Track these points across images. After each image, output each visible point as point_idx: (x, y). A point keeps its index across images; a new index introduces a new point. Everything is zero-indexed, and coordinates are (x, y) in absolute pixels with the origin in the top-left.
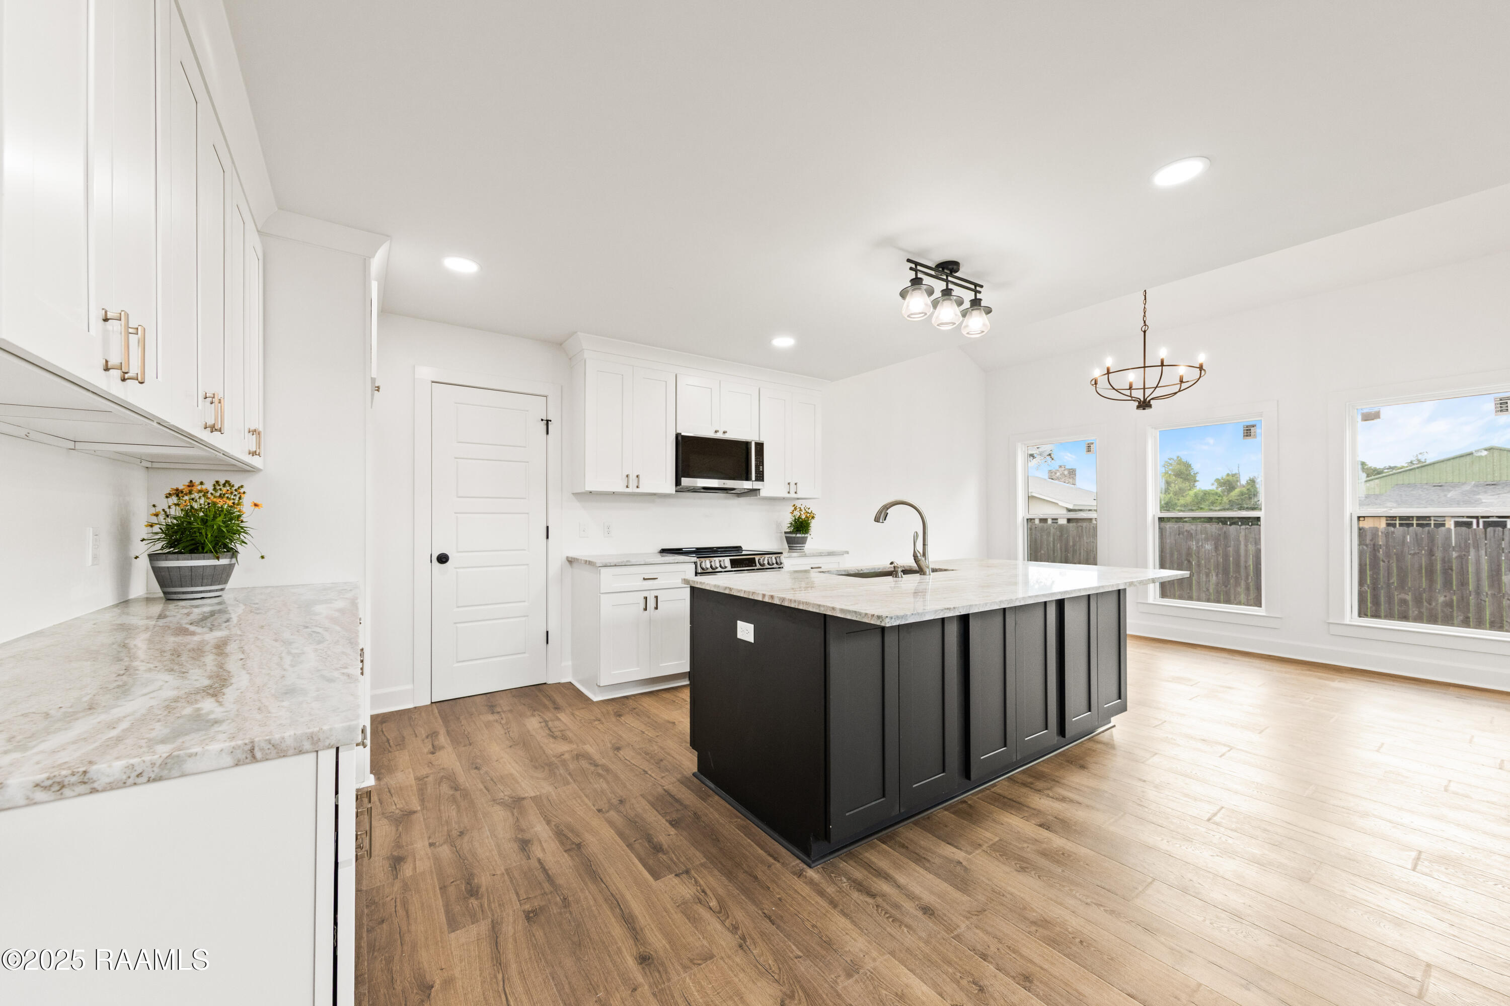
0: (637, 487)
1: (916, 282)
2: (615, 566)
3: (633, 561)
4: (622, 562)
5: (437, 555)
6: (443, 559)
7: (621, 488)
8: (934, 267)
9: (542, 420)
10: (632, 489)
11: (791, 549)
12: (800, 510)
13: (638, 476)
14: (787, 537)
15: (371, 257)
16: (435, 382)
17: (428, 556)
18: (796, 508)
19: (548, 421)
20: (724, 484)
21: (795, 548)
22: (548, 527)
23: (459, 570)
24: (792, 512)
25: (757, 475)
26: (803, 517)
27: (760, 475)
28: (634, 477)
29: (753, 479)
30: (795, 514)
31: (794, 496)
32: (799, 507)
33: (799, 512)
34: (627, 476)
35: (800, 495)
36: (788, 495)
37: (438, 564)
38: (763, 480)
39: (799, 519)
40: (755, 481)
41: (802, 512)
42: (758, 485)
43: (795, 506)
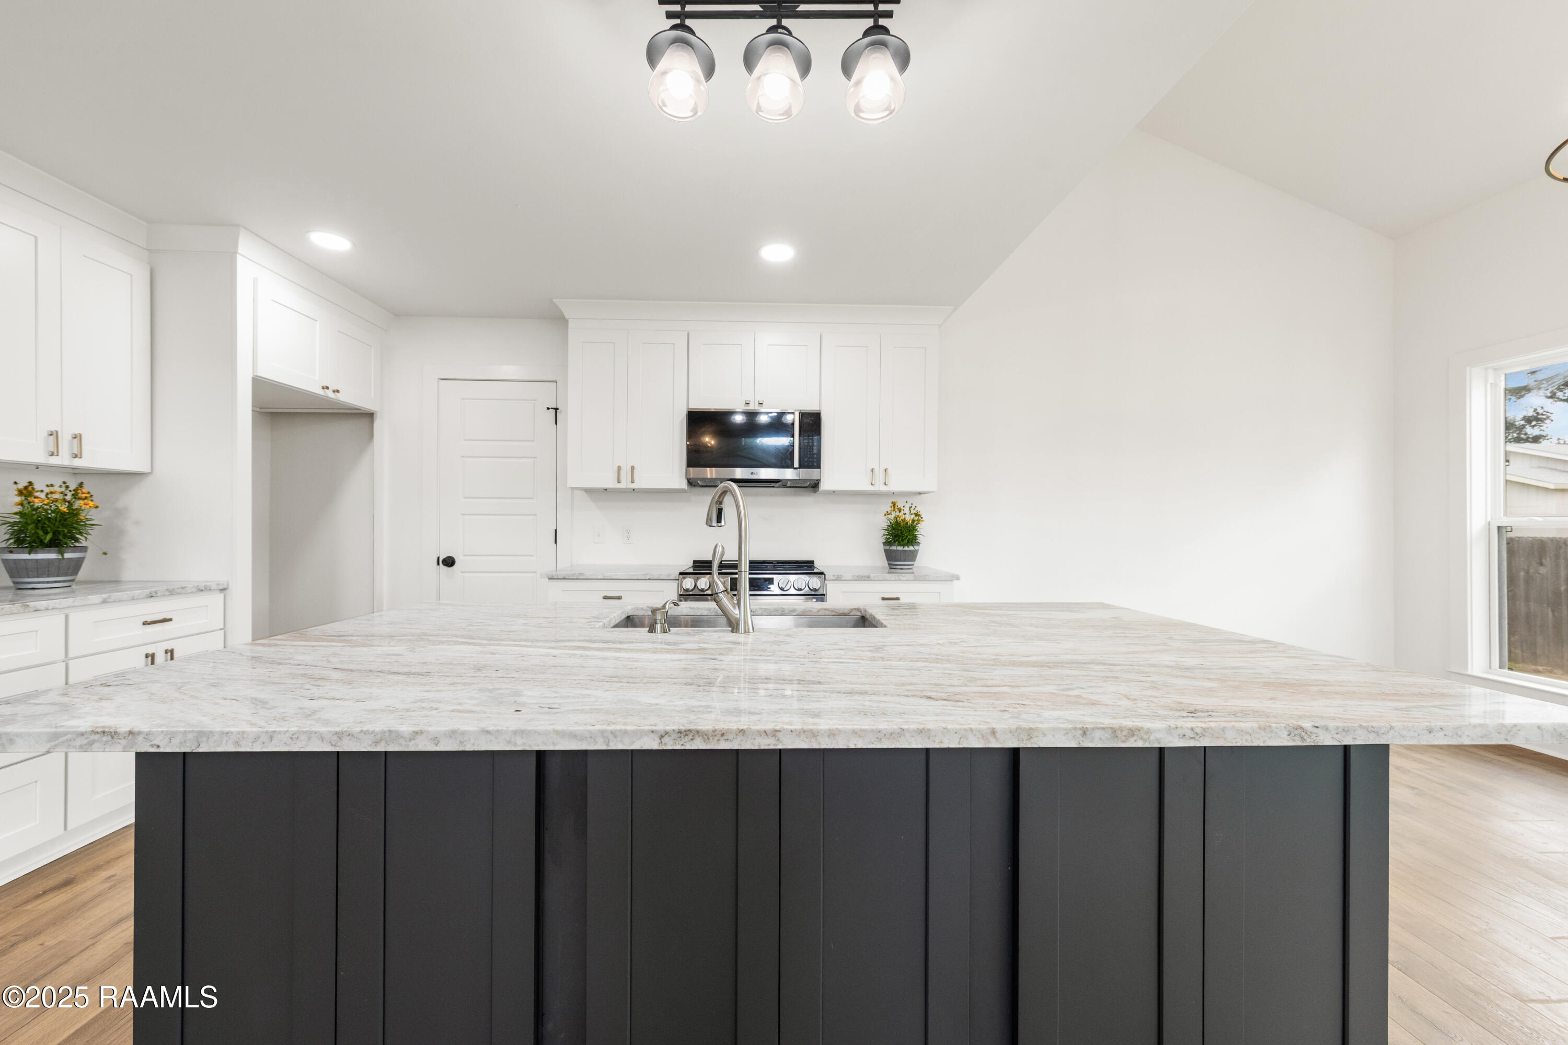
0: (633, 482)
1: (681, 29)
2: (564, 579)
3: (588, 574)
4: (573, 575)
5: (444, 558)
6: (449, 562)
7: (611, 484)
9: (548, 409)
10: (625, 484)
11: (892, 567)
12: (900, 510)
13: (633, 468)
14: (886, 551)
15: (236, 253)
16: (442, 379)
17: (438, 558)
18: (894, 507)
19: (556, 409)
20: (752, 473)
21: (898, 567)
22: (556, 530)
23: (466, 575)
24: (888, 514)
25: (806, 459)
26: (904, 520)
27: (811, 459)
28: (629, 469)
29: (796, 464)
30: (892, 517)
31: (883, 488)
32: (900, 505)
33: (897, 513)
34: (619, 468)
35: (893, 487)
36: (871, 488)
37: (445, 568)
38: (819, 467)
39: (897, 524)
40: (800, 467)
41: (902, 512)
42: (809, 474)
43: (894, 504)
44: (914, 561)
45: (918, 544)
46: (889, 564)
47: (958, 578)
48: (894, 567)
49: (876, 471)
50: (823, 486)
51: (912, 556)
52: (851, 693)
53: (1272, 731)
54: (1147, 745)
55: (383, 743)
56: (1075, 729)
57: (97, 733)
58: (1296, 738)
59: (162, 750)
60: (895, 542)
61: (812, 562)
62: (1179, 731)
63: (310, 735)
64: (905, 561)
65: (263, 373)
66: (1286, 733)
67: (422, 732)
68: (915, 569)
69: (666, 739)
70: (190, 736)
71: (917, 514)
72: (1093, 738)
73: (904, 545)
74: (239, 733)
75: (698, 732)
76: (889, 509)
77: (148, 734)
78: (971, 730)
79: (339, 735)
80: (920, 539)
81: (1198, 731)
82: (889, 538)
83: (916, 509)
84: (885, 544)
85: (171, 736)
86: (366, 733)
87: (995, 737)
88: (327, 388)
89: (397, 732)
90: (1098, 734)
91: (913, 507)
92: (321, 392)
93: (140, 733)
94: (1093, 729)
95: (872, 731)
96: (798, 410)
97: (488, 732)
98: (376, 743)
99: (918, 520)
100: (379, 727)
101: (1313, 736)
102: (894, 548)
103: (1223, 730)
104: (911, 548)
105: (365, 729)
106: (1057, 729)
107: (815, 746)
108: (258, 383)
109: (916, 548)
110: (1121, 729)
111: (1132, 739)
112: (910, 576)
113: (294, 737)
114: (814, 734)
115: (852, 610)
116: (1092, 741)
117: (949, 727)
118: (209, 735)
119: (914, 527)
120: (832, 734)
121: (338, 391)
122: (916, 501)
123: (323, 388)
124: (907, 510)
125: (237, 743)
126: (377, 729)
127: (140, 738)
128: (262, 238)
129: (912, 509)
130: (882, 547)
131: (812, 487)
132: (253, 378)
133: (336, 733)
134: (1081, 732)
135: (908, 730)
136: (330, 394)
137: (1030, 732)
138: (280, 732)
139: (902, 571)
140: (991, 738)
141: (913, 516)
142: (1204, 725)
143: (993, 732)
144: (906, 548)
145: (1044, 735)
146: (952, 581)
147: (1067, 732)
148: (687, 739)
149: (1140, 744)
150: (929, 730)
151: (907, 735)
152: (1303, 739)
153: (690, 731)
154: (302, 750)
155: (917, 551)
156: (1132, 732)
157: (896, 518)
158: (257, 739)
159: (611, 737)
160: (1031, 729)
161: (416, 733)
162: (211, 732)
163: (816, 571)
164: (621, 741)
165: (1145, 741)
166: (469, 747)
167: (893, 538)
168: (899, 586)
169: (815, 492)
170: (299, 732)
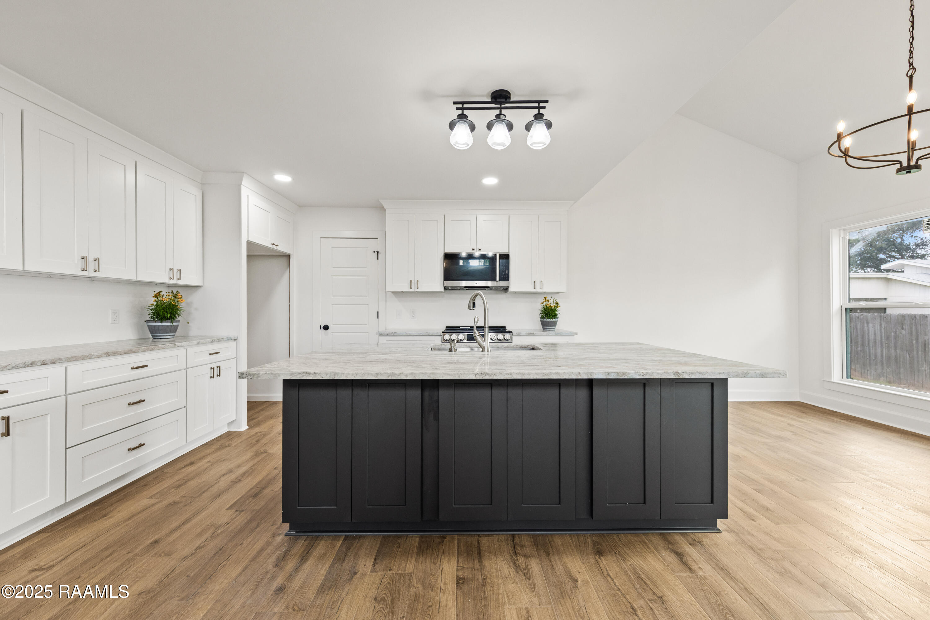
0: (418, 288)
1: (462, 117)
2: (387, 335)
3: (398, 333)
4: (391, 333)
5: (324, 325)
6: (326, 328)
7: (406, 289)
8: (490, 100)
9: (374, 252)
10: (414, 289)
11: (544, 329)
12: (548, 301)
13: (418, 281)
14: (541, 321)
15: (241, 184)
16: (322, 238)
17: (321, 326)
18: (545, 300)
19: (378, 252)
20: (476, 284)
21: (547, 329)
22: (378, 312)
23: (334, 334)
24: (542, 303)
25: (502, 277)
26: (550, 306)
27: (505, 277)
28: (416, 282)
29: (498, 279)
30: (544, 304)
31: (540, 291)
32: (548, 299)
33: (547, 303)
34: (411, 281)
35: (545, 290)
36: (534, 291)
37: (324, 330)
38: (508, 280)
39: (547, 308)
40: (499, 281)
41: (549, 302)
42: (503, 284)
43: (545, 298)
44: (556, 326)
45: (557, 318)
46: (543, 328)
47: (577, 334)
48: (546, 329)
49: (536, 282)
50: (511, 289)
51: (555, 324)
52: (533, 366)
53: (668, 374)
54: (628, 378)
55: (391, 377)
56: (605, 373)
57: (304, 373)
58: (677, 376)
59: (324, 378)
60: (546, 317)
61: (505, 327)
62: (639, 373)
63: (368, 374)
64: (551, 326)
65: (251, 239)
66: (673, 374)
67: (402, 373)
68: (556, 330)
69: (477, 376)
70: (332, 374)
71: (557, 303)
72: (611, 375)
73: (550, 319)
74: (347, 373)
75: (487, 373)
76: (543, 301)
77: (320, 373)
78: (573, 373)
79: (377, 374)
80: (558, 315)
81: (645, 373)
82: (543, 315)
83: (556, 301)
84: (541, 318)
85: (327, 374)
86: (385, 373)
87: (580, 375)
88: (274, 244)
89: (395, 373)
90: (613, 374)
91: (555, 299)
92: (271, 246)
93: (317, 373)
94: (611, 373)
95: (541, 373)
96: (498, 253)
97: (422, 373)
98: (388, 376)
99: (557, 306)
100: (389, 371)
101: (682, 375)
102: (545, 320)
103: (653, 373)
104: (554, 320)
105: (385, 372)
106: (600, 373)
107: (524, 378)
108: (249, 243)
109: (556, 320)
110: (620, 373)
111: (624, 376)
112: (554, 333)
113: (363, 375)
114: (523, 374)
115: (528, 345)
116: (611, 377)
117: (566, 372)
118: (338, 374)
119: (555, 309)
120: (529, 374)
121: (278, 246)
122: (556, 297)
123: (272, 244)
124: (552, 301)
125: (346, 376)
126: (389, 372)
127: (317, 375)
128: (252, 177)
129: (554, 301)
130: (539, 319)
131: (505, 290)
132: (247, 242)
133: (376, 373)
134: (607, 374)
135: (553, 373)
136: (274, 247)
137: (591, 374)
138: (359, 373)
139: (550, 331)
140: (579, 376)
141: (555, 304)
142: (646, 372)
143: (580, 374)
144: (551, 320)
145: (596, 374)
146: (574, 335)
147: (603, 373)
148: (484, 376)
149: (626, 377)
150: (559, 373)
151: (553, 374)
152: (678, 376)
153: (485, 373)
154: (366, 379)
155: (557, 321)
156: (624, 374)
157: (546, 305)
158: (353, 375)
159: (460, 375)
160: (591, 373)
161: (401, 373)
162: (339, 373)
163: (506, 331)
164: (463, 376)
165: (628, 376)
166: (417, 378)
167: (545, 315)
168: (548, 338)
169: (506, 292)
170: (365, 373)
